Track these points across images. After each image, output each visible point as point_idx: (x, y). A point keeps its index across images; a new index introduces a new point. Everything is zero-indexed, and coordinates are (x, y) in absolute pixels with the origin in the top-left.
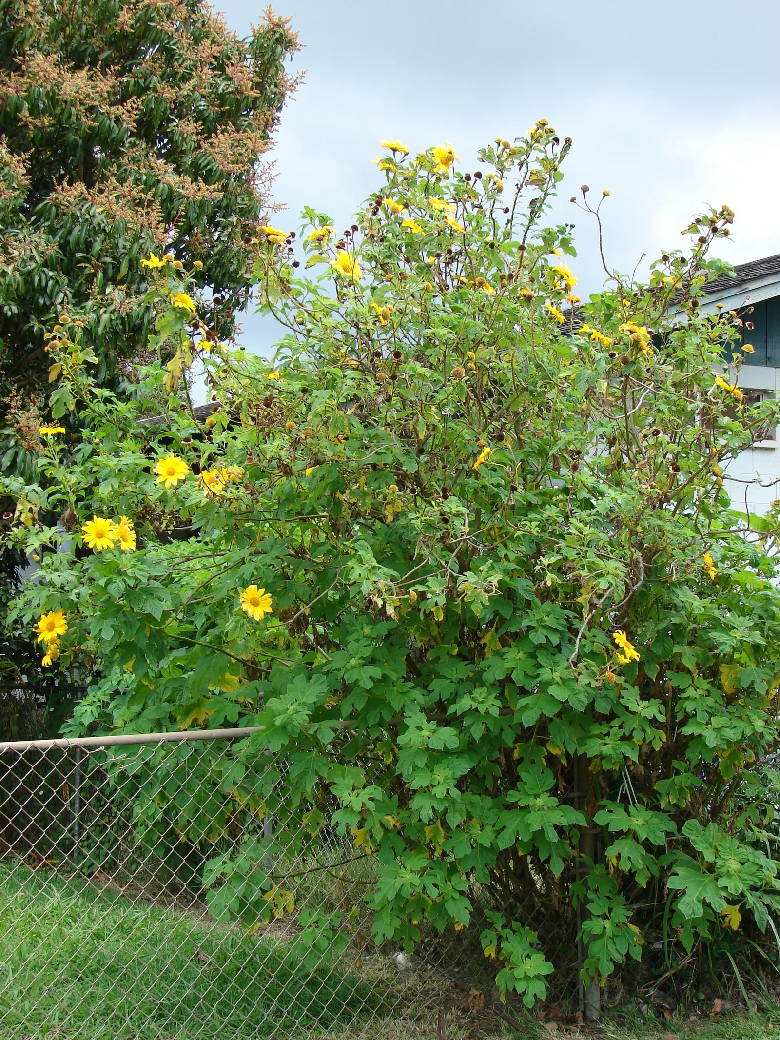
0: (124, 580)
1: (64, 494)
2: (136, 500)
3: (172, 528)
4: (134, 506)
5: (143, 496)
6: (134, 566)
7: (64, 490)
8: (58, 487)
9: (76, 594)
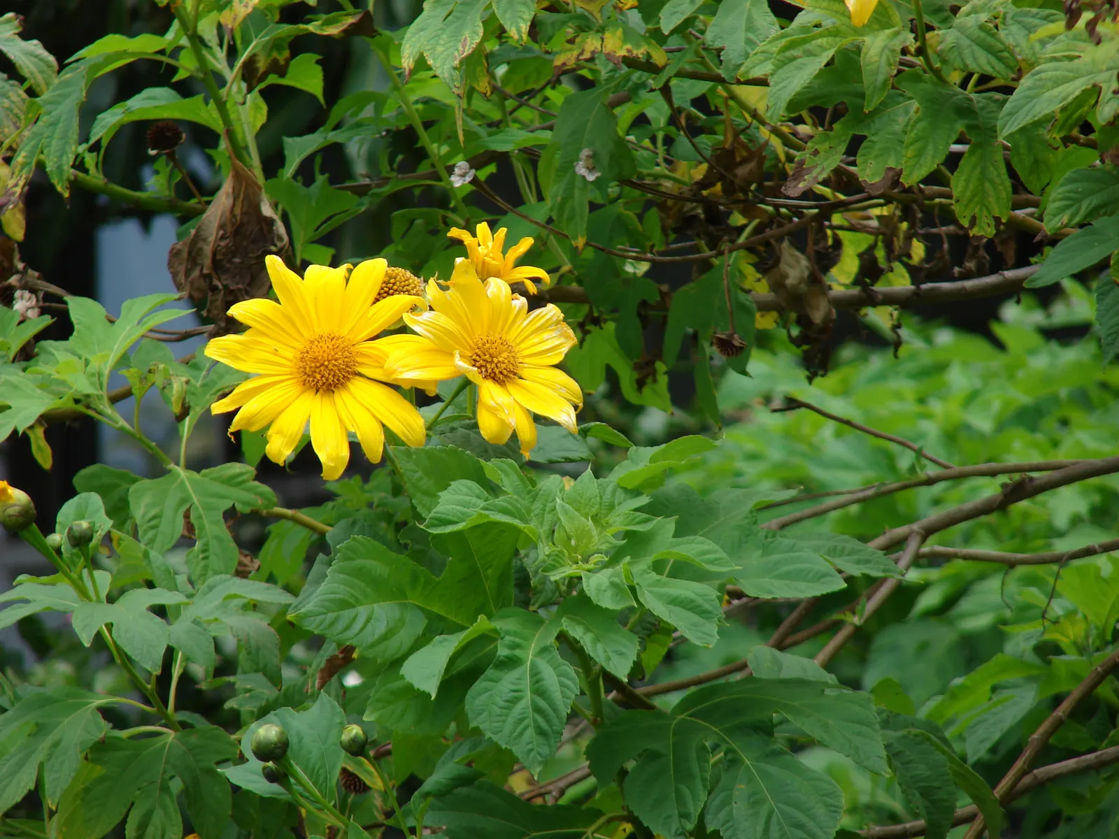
0: (570, 648)
1: (185, 89)
2: (658, 112)
3: (899, 281)
4: (643, 150)
5: (701, 87)
6: (634, 543)
7: (186, 66)
8: (145, 44)
9: (264, 752)
